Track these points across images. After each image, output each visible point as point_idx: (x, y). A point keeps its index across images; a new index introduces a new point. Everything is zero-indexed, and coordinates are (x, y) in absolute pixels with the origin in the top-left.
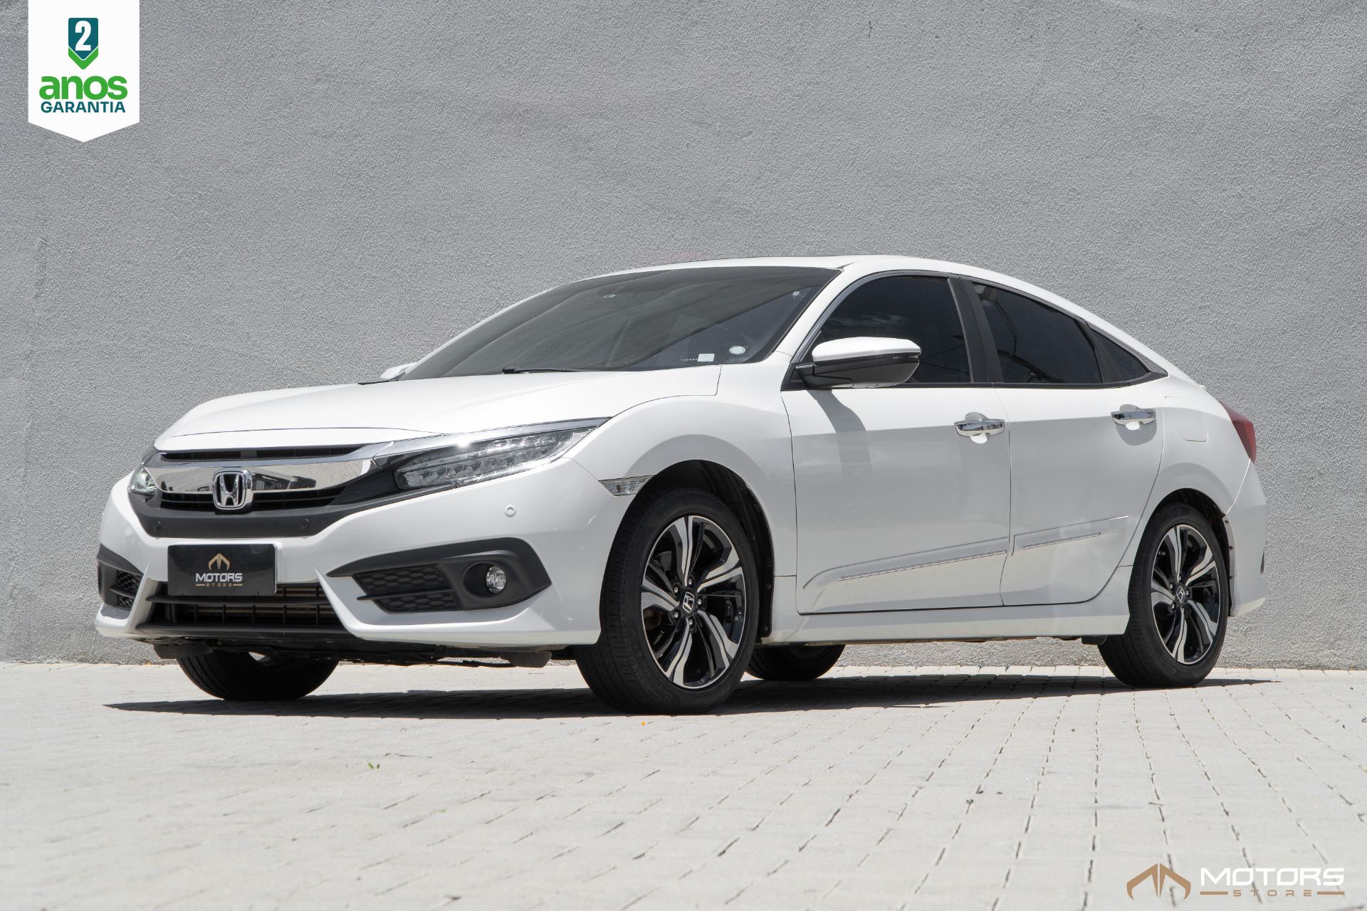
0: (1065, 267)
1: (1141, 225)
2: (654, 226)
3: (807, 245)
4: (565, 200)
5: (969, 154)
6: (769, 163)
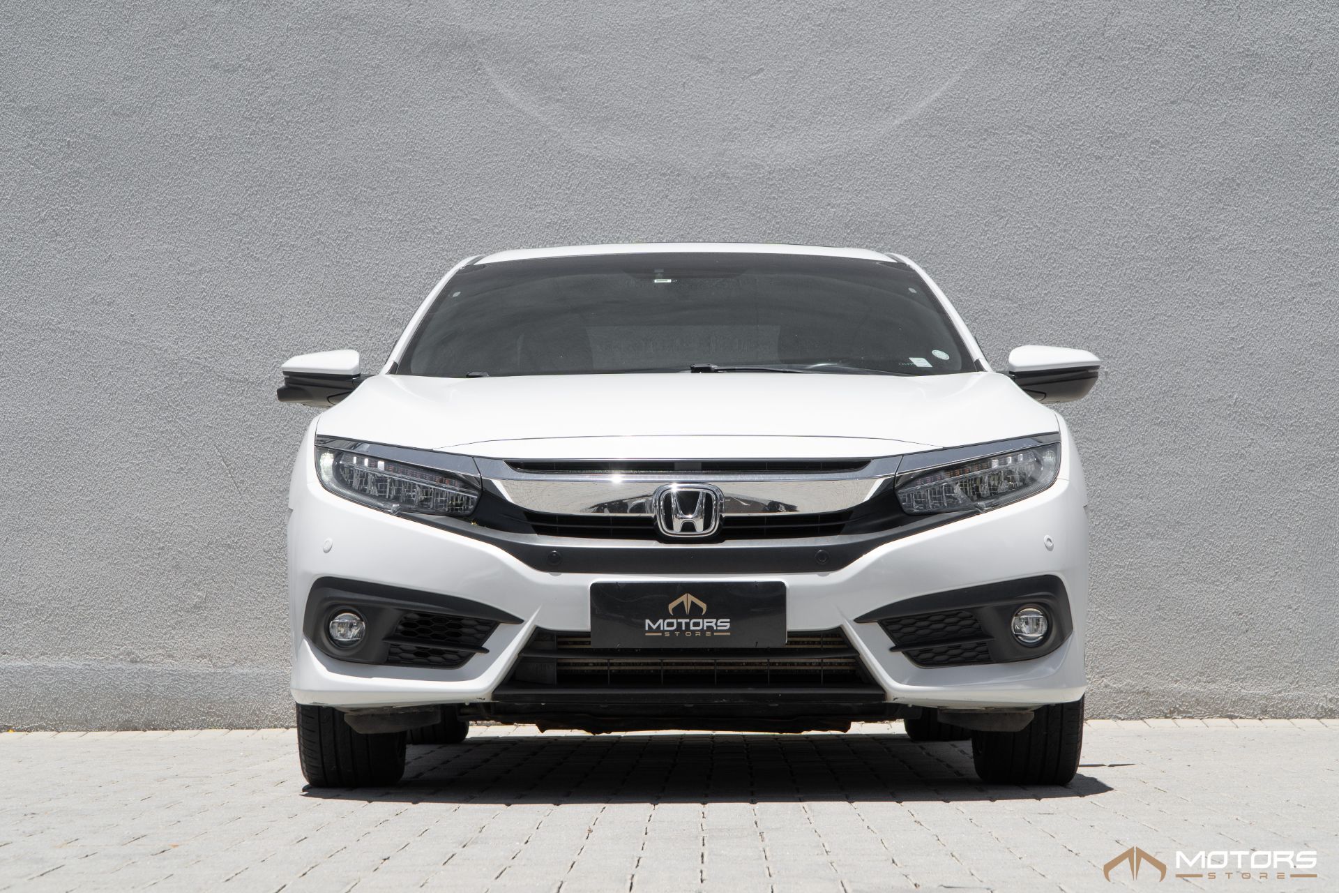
0: (1147, 235)
1: (1238, 185)
2: (643, 184)
3: (832, 208)
4: (532, 151)
5: (1030, 98)
6: (784, 108)
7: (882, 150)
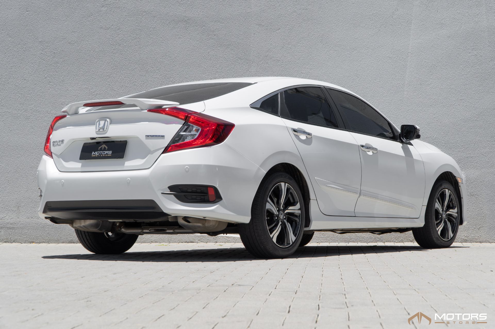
4: (204, 55)
5: (368, 38)
6: (287, 41)
7: (319, 55)
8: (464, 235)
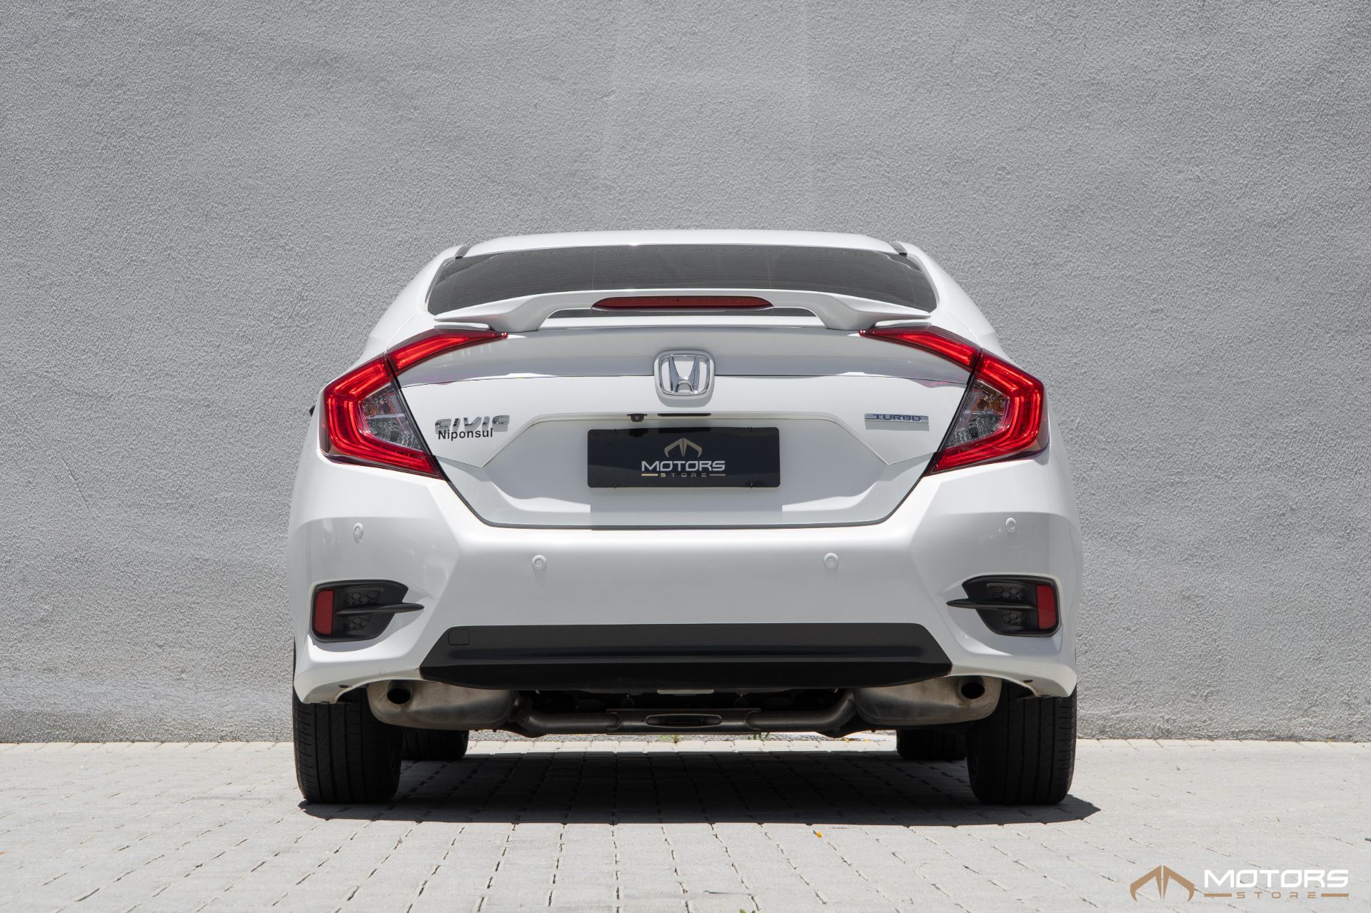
8: (1162, 717)
